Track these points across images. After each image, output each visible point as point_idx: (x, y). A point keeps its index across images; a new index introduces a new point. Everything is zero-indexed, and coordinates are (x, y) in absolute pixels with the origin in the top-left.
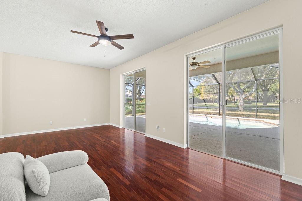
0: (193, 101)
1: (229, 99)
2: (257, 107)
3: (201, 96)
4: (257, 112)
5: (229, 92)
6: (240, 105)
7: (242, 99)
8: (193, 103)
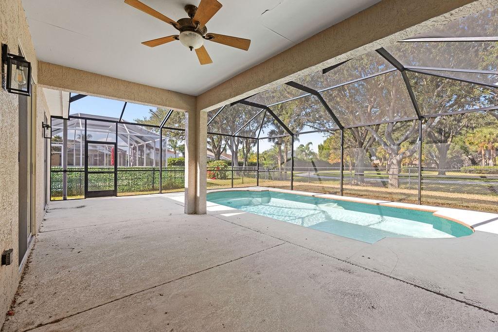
0: (293, 166)
1: (380, 164)
2: (422, 179)
3: (330, 158)
4: (422, 189)
5: (379, 151)
6: (392, 175)
7: (395, 162)
8: (293, 170)
